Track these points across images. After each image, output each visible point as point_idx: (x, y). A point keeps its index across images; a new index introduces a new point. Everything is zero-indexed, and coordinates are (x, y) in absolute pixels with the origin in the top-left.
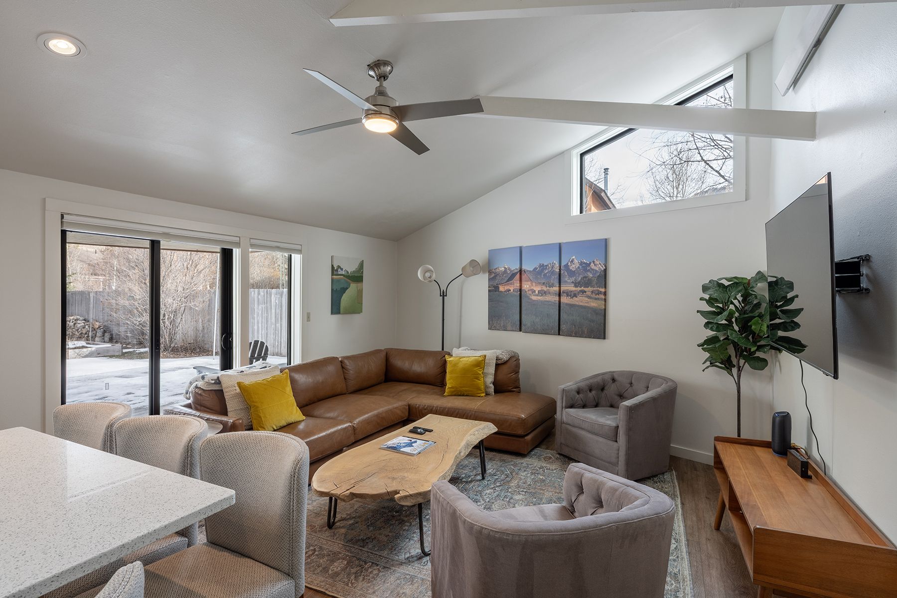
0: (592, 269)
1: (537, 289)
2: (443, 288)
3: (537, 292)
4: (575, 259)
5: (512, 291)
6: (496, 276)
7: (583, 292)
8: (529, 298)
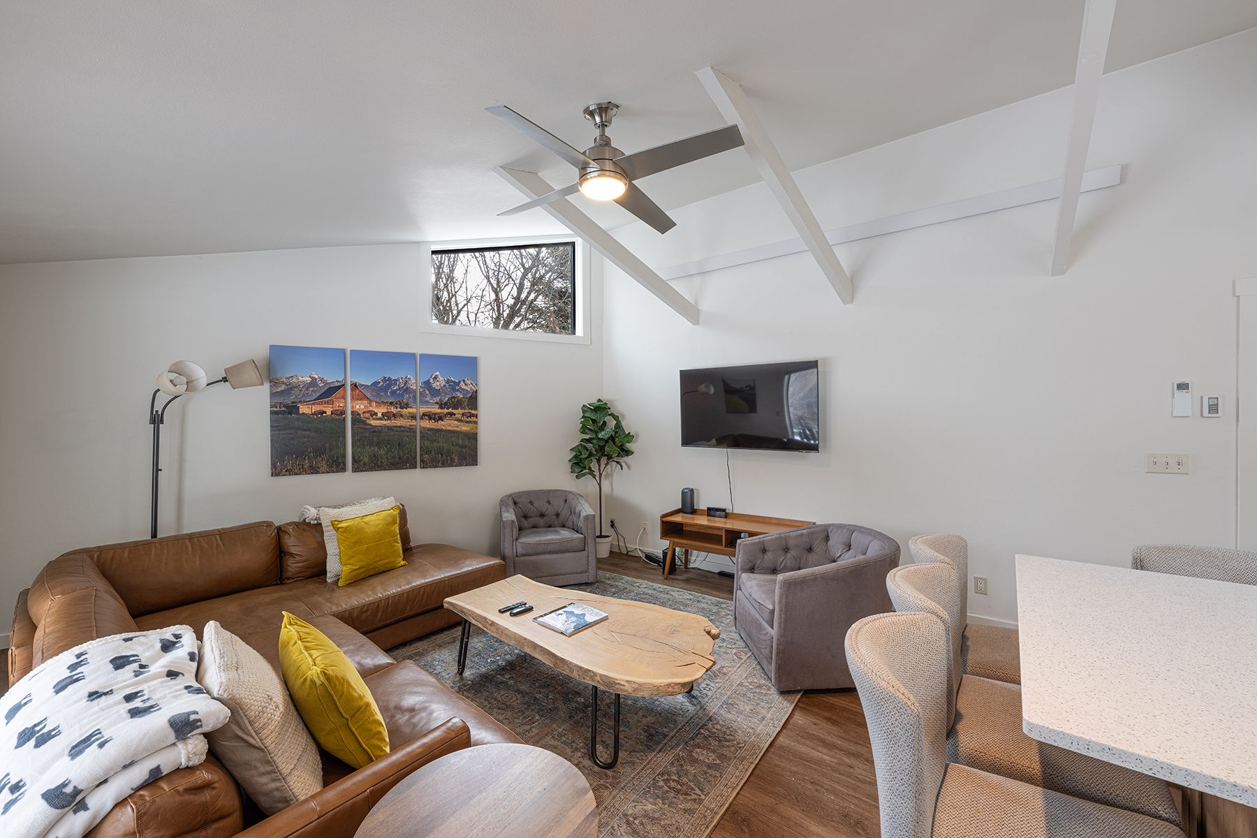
0: (463, 390)
1: (380, 411)
2: (158, 407)
3: (380, 415)
4: (439, 376)
5: (329, 413)
6: (292, 389)
7: (452, 414)
8: (364, 422)
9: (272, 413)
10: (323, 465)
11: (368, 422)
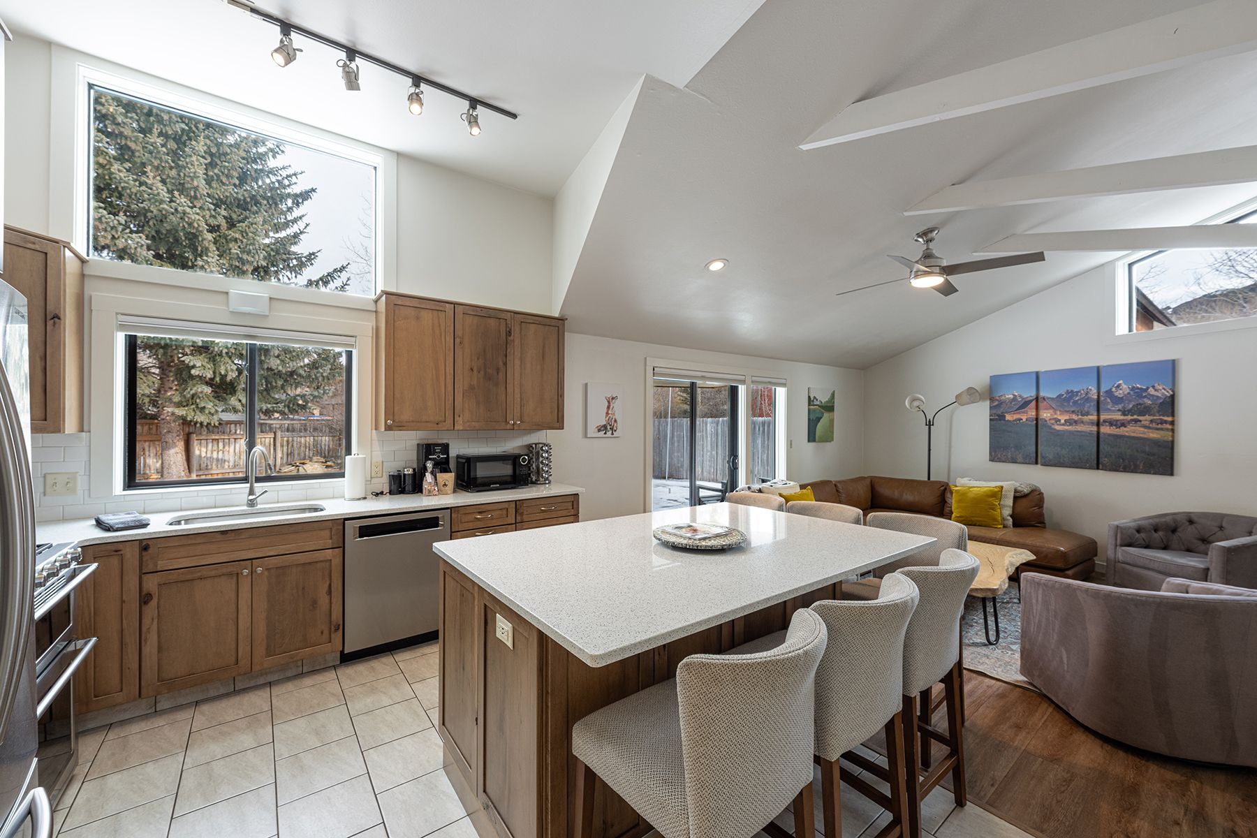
0: (1153, 396)
1: (1063, 418)
2: (930, 417)
3: (1063, 421)
4: (1123, 385)
5: (1024, 420)
6: (1001, 404)
7: (1137, 421)
8: (1050, 427)
9: (991, 420)
10: (1020, 459)
11: (1053, 426)
